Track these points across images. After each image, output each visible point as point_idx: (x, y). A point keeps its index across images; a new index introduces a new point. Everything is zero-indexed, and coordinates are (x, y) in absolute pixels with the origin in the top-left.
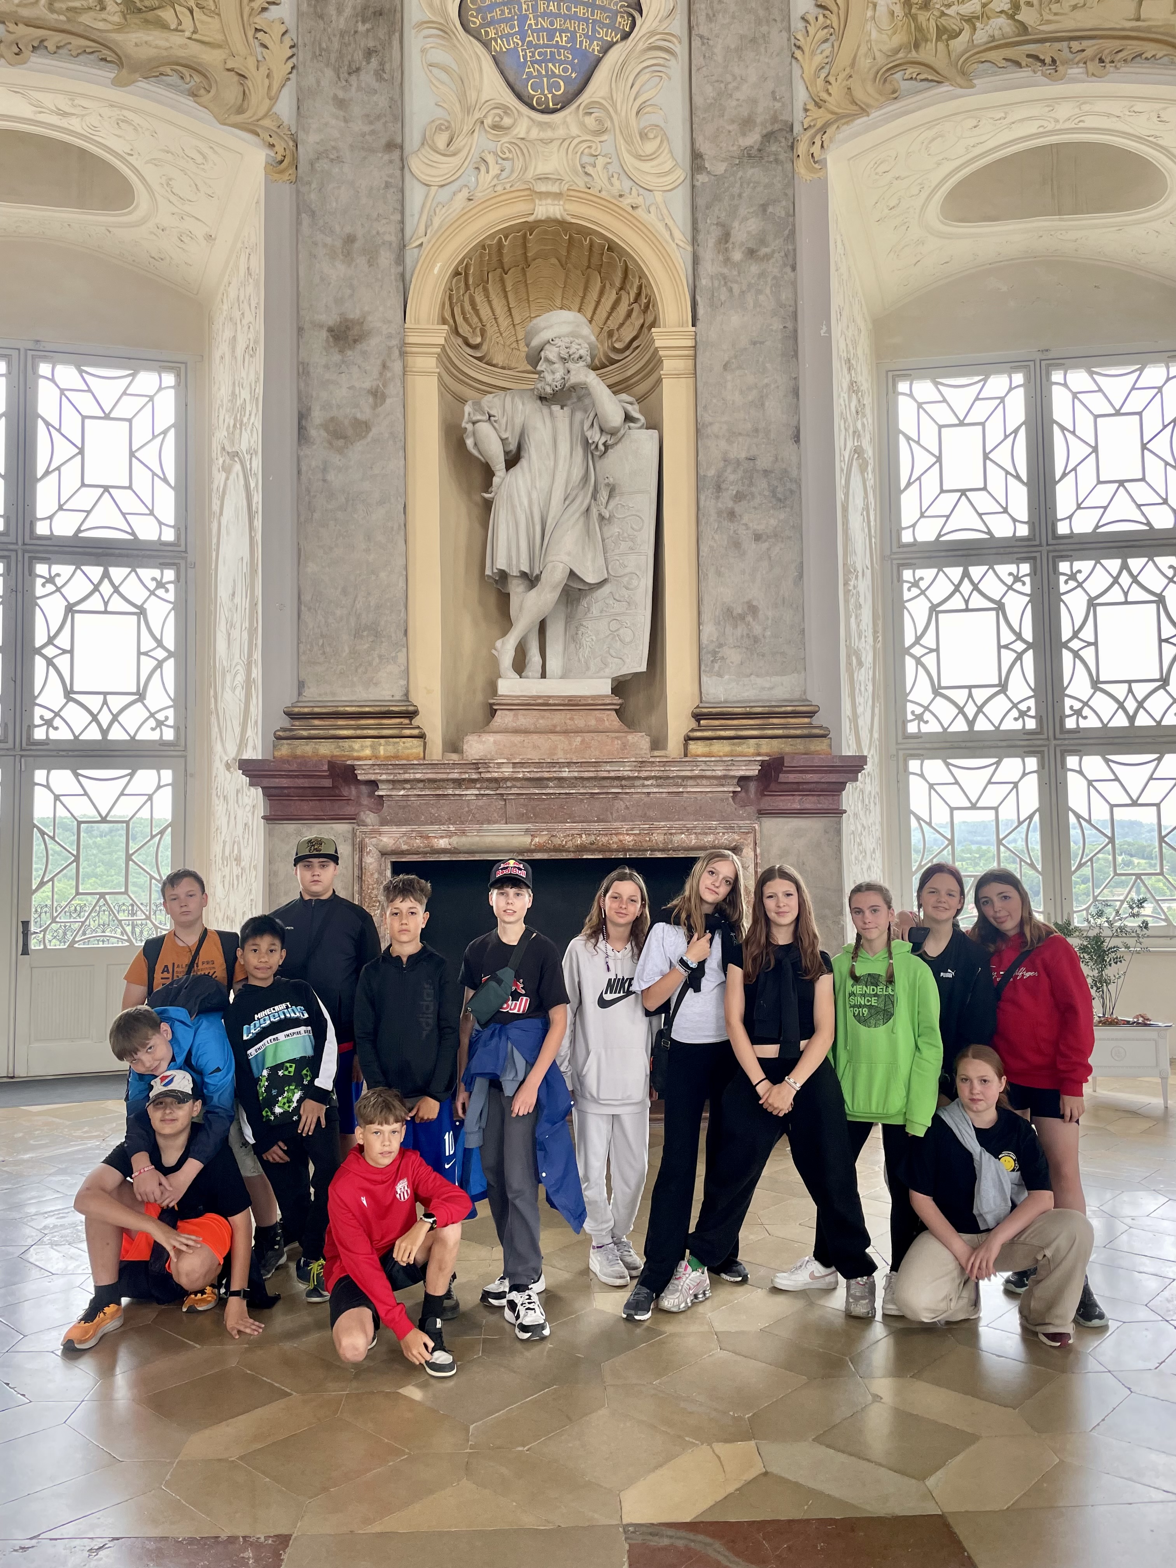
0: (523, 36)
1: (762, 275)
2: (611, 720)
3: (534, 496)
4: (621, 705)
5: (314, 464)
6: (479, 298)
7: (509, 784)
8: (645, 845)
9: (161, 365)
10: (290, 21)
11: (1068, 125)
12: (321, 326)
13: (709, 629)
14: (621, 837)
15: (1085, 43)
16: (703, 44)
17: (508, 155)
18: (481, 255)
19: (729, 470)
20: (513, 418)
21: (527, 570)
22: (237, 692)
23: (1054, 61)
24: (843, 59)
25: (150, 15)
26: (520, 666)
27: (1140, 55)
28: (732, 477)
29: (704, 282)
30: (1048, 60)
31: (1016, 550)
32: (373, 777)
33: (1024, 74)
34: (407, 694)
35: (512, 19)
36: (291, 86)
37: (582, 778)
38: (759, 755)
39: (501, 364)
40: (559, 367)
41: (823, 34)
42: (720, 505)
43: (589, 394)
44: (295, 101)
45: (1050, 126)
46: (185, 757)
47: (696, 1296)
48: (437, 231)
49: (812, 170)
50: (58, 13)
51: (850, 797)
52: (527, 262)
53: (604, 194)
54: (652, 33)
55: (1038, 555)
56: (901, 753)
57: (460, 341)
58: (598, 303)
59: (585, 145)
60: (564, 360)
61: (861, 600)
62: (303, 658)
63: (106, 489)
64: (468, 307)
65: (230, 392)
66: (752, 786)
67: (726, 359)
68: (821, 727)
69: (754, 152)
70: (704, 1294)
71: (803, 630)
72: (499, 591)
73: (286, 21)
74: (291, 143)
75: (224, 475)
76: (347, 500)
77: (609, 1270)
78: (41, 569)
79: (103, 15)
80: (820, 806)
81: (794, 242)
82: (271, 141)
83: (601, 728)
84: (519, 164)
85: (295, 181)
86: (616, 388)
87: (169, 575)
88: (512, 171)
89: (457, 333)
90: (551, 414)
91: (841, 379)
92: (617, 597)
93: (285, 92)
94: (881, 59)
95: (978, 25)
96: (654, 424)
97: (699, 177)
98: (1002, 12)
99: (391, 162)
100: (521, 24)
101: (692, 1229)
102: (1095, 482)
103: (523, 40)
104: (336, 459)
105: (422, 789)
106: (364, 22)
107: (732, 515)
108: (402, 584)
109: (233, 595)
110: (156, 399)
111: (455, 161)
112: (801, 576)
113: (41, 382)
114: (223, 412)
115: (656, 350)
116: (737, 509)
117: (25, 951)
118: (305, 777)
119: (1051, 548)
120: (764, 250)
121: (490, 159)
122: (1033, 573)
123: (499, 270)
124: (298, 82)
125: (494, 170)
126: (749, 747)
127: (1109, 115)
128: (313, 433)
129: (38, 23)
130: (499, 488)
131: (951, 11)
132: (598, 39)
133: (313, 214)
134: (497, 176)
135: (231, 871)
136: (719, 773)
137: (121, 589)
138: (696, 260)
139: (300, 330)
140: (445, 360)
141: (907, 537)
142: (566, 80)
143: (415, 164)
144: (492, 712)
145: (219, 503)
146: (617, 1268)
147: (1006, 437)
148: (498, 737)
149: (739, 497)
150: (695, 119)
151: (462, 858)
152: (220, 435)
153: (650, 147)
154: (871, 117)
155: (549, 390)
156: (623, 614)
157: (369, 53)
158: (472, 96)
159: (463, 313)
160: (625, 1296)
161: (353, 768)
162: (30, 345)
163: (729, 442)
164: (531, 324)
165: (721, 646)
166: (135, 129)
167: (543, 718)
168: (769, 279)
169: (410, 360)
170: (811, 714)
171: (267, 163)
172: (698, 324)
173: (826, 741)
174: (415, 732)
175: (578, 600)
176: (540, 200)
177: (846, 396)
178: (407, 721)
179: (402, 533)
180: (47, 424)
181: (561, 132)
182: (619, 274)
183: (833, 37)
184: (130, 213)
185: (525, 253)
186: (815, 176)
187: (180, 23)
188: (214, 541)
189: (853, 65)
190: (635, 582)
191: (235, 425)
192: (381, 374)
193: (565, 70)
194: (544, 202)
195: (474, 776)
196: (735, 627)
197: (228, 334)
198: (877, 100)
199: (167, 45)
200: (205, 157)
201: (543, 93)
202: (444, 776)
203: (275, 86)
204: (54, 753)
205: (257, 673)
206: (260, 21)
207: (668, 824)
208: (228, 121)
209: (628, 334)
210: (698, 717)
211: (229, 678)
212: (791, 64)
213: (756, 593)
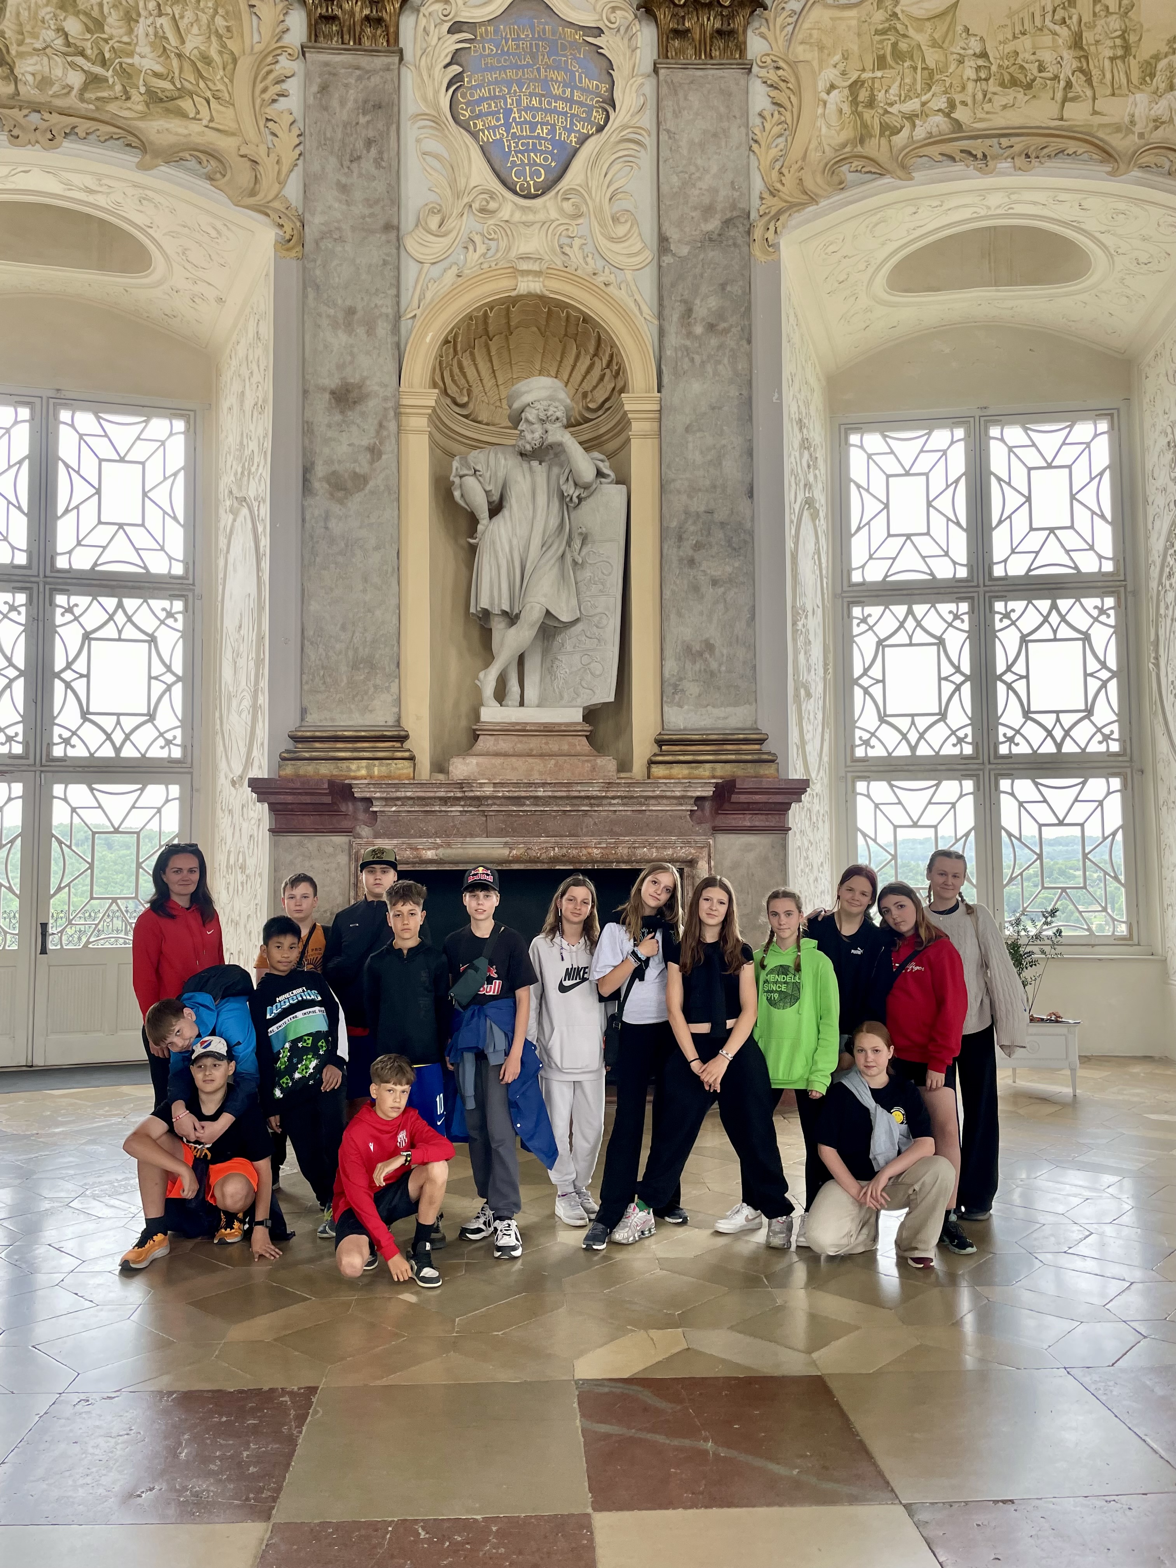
0: (507, 126)
1: (721, 347)
2: (582, 744)
3: (515, 542)
4: (591, 731)
5: (317, 513)
6: (466, 362)
7: (490, 802)
8: (611, 857)
9: (173, 413)
10: (298, 113)
11: (999, 211)
12: (324, 389)
13: (671, 665)
14: (590, 850)
15: (1014, 140)
16: (670, 138)
17: (493, 236)
18: (469, 325)
19: (690, 522)
20: (496, 473)
21: (508, 610)
22: (244, 715)
23: (985, 156)
24: (796, 152)
25: (170, 105)
26: (500, 695)
27: (1063, 151)
28: (692, 528)
29: (669, 353)
30: (980, 156)
31: (956, 590)
32: (368, 795)
33: (959, 167)
34: (398, 720)
35: (498, 112)
36: (298, 172)
37: (555, 797)
38: (714, 777)
39: (485, 421)
40: (537, 427)
41: (777, 130)
42: (681, 553)
43: (564, 451)
44: (302, 186)
45: (983, 213)
46: (191, 773)
47: (643, 1233)
48: (430, 304)
49: (767, 253)
50: (88, 103)
51: (796, 815)
52: (509, 330)
53: (579, 273)
54: (624, 127)
55: (975, 595)
56: (849, 775)
57: (449, 401)
58: (574, 367)
59: (562, 228)
60: (542, 421)
61: (811, 637)
62: (306, 687)
63: (121, 526)
64: (456, 370)
65: (238, 442)
66: (707, 805)
67: (688, 422)
68: (769, 753)
69: (715, 237)
70: (650, 1230)
71: (755, 666)
72: (482, 627)
73: (295, 111)
74: (298, 224)
75: (231, 517)
76: (347, 546)
77: (572, 1213)
78: (61, 599)
79: (128, 104)
80: (767, 824)
81: (749, 318)
82: (281, 222)
83: (573, 752)
84: (503, 244)
85: (302, 258)
86: (588, 446)
87: (178, 605)
88: (497, 251)
89: (447, 394)
90: (531, 468)
91: (792, 438)
92: (588, 634)
93: (293, 175)
94: (830, 153)
95: (917, 122)
96: (623, 480)
97: (664, 258)
98: (939, 110)
99: (388, 242)
100: (506, 118)
101: (640, 1178)
102: (1028, 529)
103: (508, 132)
104: (336, 509)
105: (412, 806)
106: (364, 114)
107: (692, 562)
108: (395, 621)
109: (240, 627)
110: (167, 443)
111: (446, 241)
112: (753, 618)
113: (62, 428)
114: (230, 459)
115: (625, 413)
116: (697, 557)
117: (44, 951)
118: (307, 794)
119: (987, 589)
120: (723, 325)
121: (477, 239)
122: (972, 611)
123: (484, 338)
124: (304, 169)
125: (481, 249)
126: (705, 771)
127: (1035, 203)
128: (317, 485)
129: (71, 111)
130: (483, 533)
131: (894, 110)
132: (575, 132)
133: (317, 288)
134: (484, 255)
135: (236, 879)
136: (678, 794)
137: (134, 619)
138: (662, 333)
139: (305, 392)
140: (435, 419)
141: (856, 577)
142: (547, 168)
143: (410, 243)
144: (475, 737)
145: (226, 541)
146: (578, 1212)
147: (948, 486)
148: (481, 759)
149: (698, 547)
150: (662, 207)
151: (447, 867)
152: (227, 480)
153: (621, 230)
154: (821, 205)
155: (528, 447)
156: (593, 650)
157: (369, 143)
158: (462, 182)
159: (452, 376)
160: (583, 1233)
161: (350, 786)
162: (52, 394)
163: (690, 497)
164: (514, 388)
165: (681, 679)
166: (156, 206)
167: (521, 742)
168: (727, 351)
169: (404, 418)
170: (761, 741)
171: (276, 241)
172: (663, 390)
173: (773, 765)
174: (407, 754)
175: (554, 636)
176: (522, 276)
177: (797, 454)
178: (398, 745)
179: (396, 575)
180: (67, 466)
181: (541, 216)
182: (593, 342)
183: (787, 132)
184: (146, 276)
185: (508, 323)
186: (769, 258)
187: (198, 113)
188: (221, 575)
189: (804, 158)
190: (604, 622)
191: (242, 473)
192: (378, 432)
193: (545, 159)
194: (525, 279)
195: (459, 795)
196: (694, 662)
197: (236, 387)
198: (825, 190)
199: (186, 132)
200: (218, 232)
201: (525, 180)
202: (432, 794)
203: (285, 170)
204: (71, 769)
205: (263, 700)
206: (270, 111)
207: (632, 839)
208: (242, 203)
209: (600, 395)
210: (660, 743)
211: (234, 703)
212: (748, 156)
213: (713, 632)
